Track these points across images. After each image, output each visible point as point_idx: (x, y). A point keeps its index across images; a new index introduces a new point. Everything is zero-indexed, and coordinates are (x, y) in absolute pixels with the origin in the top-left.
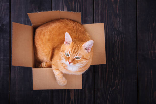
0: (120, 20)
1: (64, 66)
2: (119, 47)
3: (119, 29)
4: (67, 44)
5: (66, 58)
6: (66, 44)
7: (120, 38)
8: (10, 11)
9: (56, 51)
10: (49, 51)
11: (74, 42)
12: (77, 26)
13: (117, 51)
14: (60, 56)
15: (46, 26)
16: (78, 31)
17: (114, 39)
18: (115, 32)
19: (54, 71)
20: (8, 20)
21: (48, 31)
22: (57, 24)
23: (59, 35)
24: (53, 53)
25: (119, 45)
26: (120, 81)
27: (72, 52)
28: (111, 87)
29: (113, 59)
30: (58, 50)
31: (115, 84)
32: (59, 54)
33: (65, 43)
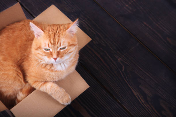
2: (90, 26)
3: (74, 10)
5: (47, 54)
7: (83, 17)
13: (92, 31)
18: (73, 16)
25: (88, 24)
26: (123, 56)
27: (52, 44)
28: (119, 70)
31: (121, 63)
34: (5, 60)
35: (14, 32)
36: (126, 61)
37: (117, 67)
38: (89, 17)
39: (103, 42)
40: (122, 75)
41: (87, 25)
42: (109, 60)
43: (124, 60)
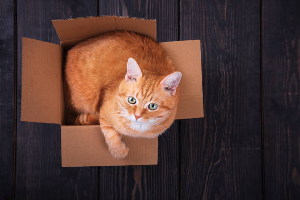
0: (229, 34)
1: (124, 121)
2: (228, 85)
3: (228, 51)
4: (130, 81)
5: (129, 108)
6: (128, 81)
7: (230, 67)
8: (15, 15)
9: (108, 94)
10: (95, 94)
12: (150, 45)
13: (224, 92)
14: (116, 103)
15: (89, 44)
16: (151, 54)
17: (219, 68)
18: (221, 57)
19: (104, 131)
20: (11, 31)
21: (93, 54)
22: (110, 40)
23: (115, 62)
24: (102, 97)
25: (228, 81)
26: (230, 149)
27: (142, 95)
28: (212, 160)
29: (215, 107)
30: (112, 90)
31: (220, 155)
32: (115, 100)
33: (126, 78)
36: (227, 156)
38: (236, 73)
39: (224, 115)
40: (210, 169)
42: (211, 141)
43: (226, 154)
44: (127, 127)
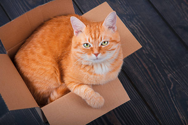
0: (121, 2)
2: (142, 32)
3: (128, 13)
6: (77, 35)
7: (136, 21)
11: (88, 25)
13: (143, 38)
18: (125, 19)
25: (141, 31)
26: (174, 72)
27: (93, 39)
28: (167, 87)
29: (143, 51)
31: (170, 80)
34: (45, 54)
35: (59, 25)
36: (176, 79)
37: (165, 83)
38: (142, 23)
39: (154, 53)
40: (170, 94)
41: (139, 31)
42: (157, 75)
43: (174, 77)
44: (93, 74)
